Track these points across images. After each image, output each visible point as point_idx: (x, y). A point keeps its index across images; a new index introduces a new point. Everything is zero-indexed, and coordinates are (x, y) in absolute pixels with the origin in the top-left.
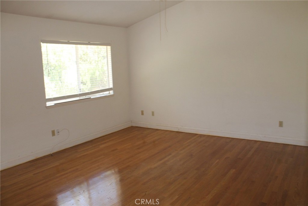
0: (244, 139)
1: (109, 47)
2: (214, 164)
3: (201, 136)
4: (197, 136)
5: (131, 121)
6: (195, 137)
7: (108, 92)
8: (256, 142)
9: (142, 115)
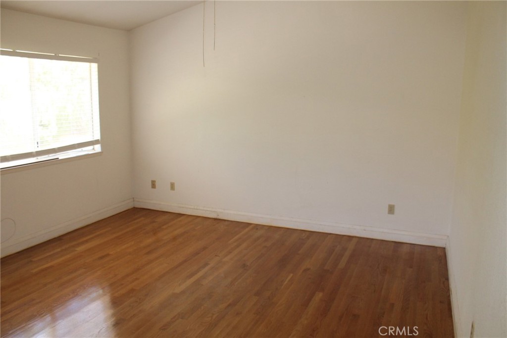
0: (331, 234)
1: (95, 66)
2: (286, 283)
3: (257, 227)
4: (251, 226)
5: (133, 198)
6: (247, 230)
7: (91, 147)
8: (350, 238)
9: (153, 189)
